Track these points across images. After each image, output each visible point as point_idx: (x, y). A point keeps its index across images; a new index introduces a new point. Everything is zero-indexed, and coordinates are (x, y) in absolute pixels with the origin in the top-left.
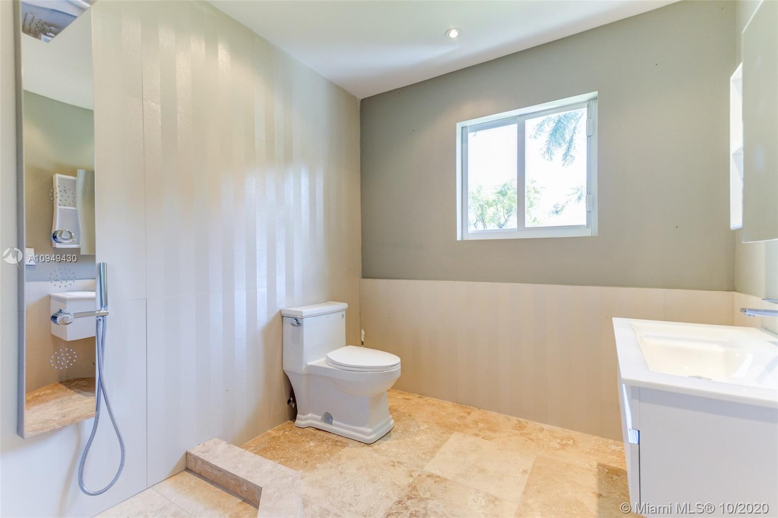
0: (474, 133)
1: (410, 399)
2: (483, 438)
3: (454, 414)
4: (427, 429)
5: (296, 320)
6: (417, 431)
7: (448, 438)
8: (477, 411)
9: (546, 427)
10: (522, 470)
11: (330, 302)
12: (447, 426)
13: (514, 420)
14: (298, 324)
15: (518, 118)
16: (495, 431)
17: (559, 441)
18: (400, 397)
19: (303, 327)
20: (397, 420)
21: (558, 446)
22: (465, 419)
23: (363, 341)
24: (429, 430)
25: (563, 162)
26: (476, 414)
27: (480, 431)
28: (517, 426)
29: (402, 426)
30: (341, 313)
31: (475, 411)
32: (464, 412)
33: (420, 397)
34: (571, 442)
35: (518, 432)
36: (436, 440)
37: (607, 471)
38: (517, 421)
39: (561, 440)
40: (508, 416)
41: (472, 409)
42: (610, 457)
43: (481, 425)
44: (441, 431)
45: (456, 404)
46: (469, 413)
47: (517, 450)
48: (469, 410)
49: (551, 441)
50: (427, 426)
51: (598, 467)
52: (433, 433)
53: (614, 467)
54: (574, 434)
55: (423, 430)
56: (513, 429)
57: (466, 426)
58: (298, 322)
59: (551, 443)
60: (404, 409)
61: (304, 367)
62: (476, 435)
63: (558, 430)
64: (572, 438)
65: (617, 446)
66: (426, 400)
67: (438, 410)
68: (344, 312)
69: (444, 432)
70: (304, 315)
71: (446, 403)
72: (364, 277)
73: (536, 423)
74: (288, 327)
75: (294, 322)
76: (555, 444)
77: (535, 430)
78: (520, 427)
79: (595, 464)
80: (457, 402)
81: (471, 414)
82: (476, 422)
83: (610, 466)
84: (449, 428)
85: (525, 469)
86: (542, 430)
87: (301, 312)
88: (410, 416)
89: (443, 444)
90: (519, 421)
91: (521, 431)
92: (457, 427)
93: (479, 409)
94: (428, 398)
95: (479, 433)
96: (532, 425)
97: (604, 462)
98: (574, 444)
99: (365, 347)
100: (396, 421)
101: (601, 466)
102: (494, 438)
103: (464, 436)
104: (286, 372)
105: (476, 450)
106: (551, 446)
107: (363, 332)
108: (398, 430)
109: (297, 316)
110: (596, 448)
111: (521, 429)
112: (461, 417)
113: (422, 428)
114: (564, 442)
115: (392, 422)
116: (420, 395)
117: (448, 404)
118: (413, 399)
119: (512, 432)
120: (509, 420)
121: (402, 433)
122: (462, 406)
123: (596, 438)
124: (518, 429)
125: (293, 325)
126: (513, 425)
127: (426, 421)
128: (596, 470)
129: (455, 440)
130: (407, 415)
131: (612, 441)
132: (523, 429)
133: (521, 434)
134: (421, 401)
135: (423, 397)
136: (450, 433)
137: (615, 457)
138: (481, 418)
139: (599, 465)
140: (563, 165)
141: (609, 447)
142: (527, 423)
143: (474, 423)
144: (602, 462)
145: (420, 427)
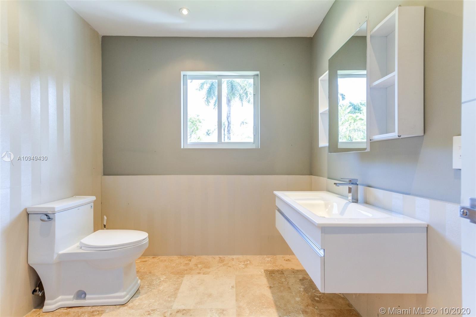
0: (191, 80)
1: (147, 261)
2: (203, 274)
3: (181, 263)
4: (165, 279)
5: (47, 215)
6: (159, 282)
7: (182, 280)
8: (194, 257)
9: (234, 257)
10: (231, 287)
11: (77, 197)
12: (179, 273)
13: (217, 257)
14: (49, 218)
15: (217, 77)
16: (209, 268)
17: (243, 263)
18: (139, 261)
19: (55, 221)
20: (142, 278)
21: (243, 266)
22: (189, 264)
23: (105, 224)
24: (168, 279)
25: (214, 106)
26: (194, 260)
27: (201, 270)
28: (220, 260)
29: (146, 282)
30: (89, 206)
31: (193, 258)
32: (186, 261)
33: (154, 257)
34: (249, 262)
35: (221, 264)
36: (174, 285)
37: (269, 273)
38: (219, 258)
39: (244, 262)
40: (213, 256)
41: (191, 257)
42: (268, 265)
43: (200, 266)
44: (176, 277)
45: (180, 256)
46: (190, 260)
47: (224, 275)
48: (189, 258)
49: (239, 264)
50: (165, 277)
51: (265, 272)
52: (171, 280)
53: (271, 270)
54: (249, 257)
55: (163, 281)
56: (218, 263)
57: (191, 269)
58: (48, 217)
59: (240, 266)
60: (144, 269)
61: (55, 256)
62: (199, 273)
63: (240, 257)
64: (249, 260)
65: (268, 258)
66: (159, 259)
67: (170, 264)
68: (92, 204)
69: (178, 278)
70: (56, 210)
71: (173, 257)
72: (105, 174)
73: (229, 256)
74: (35, 224)
75: (45, 218)
76: (242, 266)
77: (230, 260)
78: (222, 261)
79: (263, 271)
80: (181, 255)
81: (191, 261)
82: (196, 265)
83: (269, 270)
84: (181, 274)
85: (232, 285)
86: (233, 259)
87: (54, 208)
88: (150, 273)
89: (180, 286)
90: (220, 258)
91: (223, 263)
92: (185, 271)
93: (195, 256)
94: (159, 257)
95: (200, 272)
96: (228, 258)
97: (266, 268)
98: (250, 262)
99: (107, 229)
100: (141, 280)
101: (266, 271)
102: (210, 272)
103: (192, 276)
104: (30, 265)
105: (201, 283)
106: (240, 267)
107: (105, 218)
108: (145, 286)
109: (47, 212)
110: (260, 262)
111: (222, 262)
112: (186, 264)
113: (162, 279)
114: (246, 263)
115: (139, 281)
116: (154, 256)
117: (175, 258)
118: (149, 260)
119: (218, 265)
120: (214, 258)
121: (148, 287)
122: (184, 257)
123: (258, 256)
124: (221, 263)
125: (42, 220)
126: (218, 261)
127: (163, 273)
128: (264, 274)
129: (187, 281)
130: (148, 273)
131: (265, 256)
132: (223, 262)
133: (224, 265)
134: (156, 260)
135: (156, 257)
136: (183, 277)
137: (269, 264)
138: (198, 261)
139: (265, 271)
140: (214, 109)
141: (265, 259)
142: (224, 257)
143: (195, 266)
144: (266, 269)
145: (160, 279)
